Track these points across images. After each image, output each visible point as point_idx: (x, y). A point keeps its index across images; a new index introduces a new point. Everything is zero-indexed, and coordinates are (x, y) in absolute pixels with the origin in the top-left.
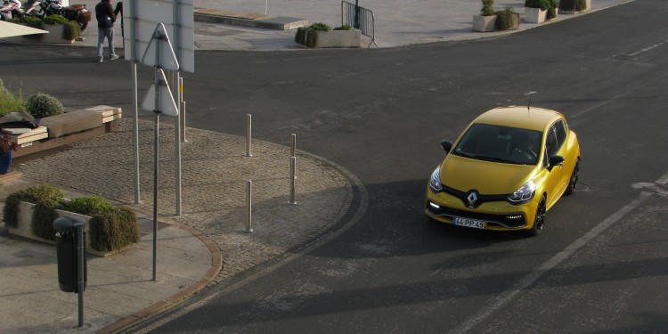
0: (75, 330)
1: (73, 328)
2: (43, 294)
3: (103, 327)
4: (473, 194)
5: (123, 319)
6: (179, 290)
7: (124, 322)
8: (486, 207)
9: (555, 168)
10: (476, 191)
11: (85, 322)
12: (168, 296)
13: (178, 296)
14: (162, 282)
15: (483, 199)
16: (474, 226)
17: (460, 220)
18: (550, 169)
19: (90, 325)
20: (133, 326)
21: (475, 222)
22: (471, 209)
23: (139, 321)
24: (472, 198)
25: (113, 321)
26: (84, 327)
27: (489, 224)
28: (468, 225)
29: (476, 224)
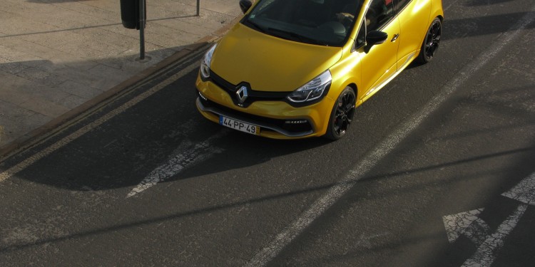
0: (138, 62)
1: (136, 60)
2: (103, 28)
3: (162, 59)
4: (244, 89)
5: (177, 52)
6: (222, 26)
7: (180, 55)
8: (259, 107)
9: (374, 48)
10: (247, 85)
11: (146, 55)
12: (213, 31)
13: (221, 31)
14: (205, 17)
15: (255, 96)
16: (244, 130)
17: (228, 121)
18: (366, 50)
19: (150, 58)
20: (188, 59)
21: (246, 125)
22: (240, 108)
23: (192, 55)
24: (242, 94)
25: (170, 54)
26: (145, 59)
27: (262, 129)
28: (237, 128)
29: (246, 127)
